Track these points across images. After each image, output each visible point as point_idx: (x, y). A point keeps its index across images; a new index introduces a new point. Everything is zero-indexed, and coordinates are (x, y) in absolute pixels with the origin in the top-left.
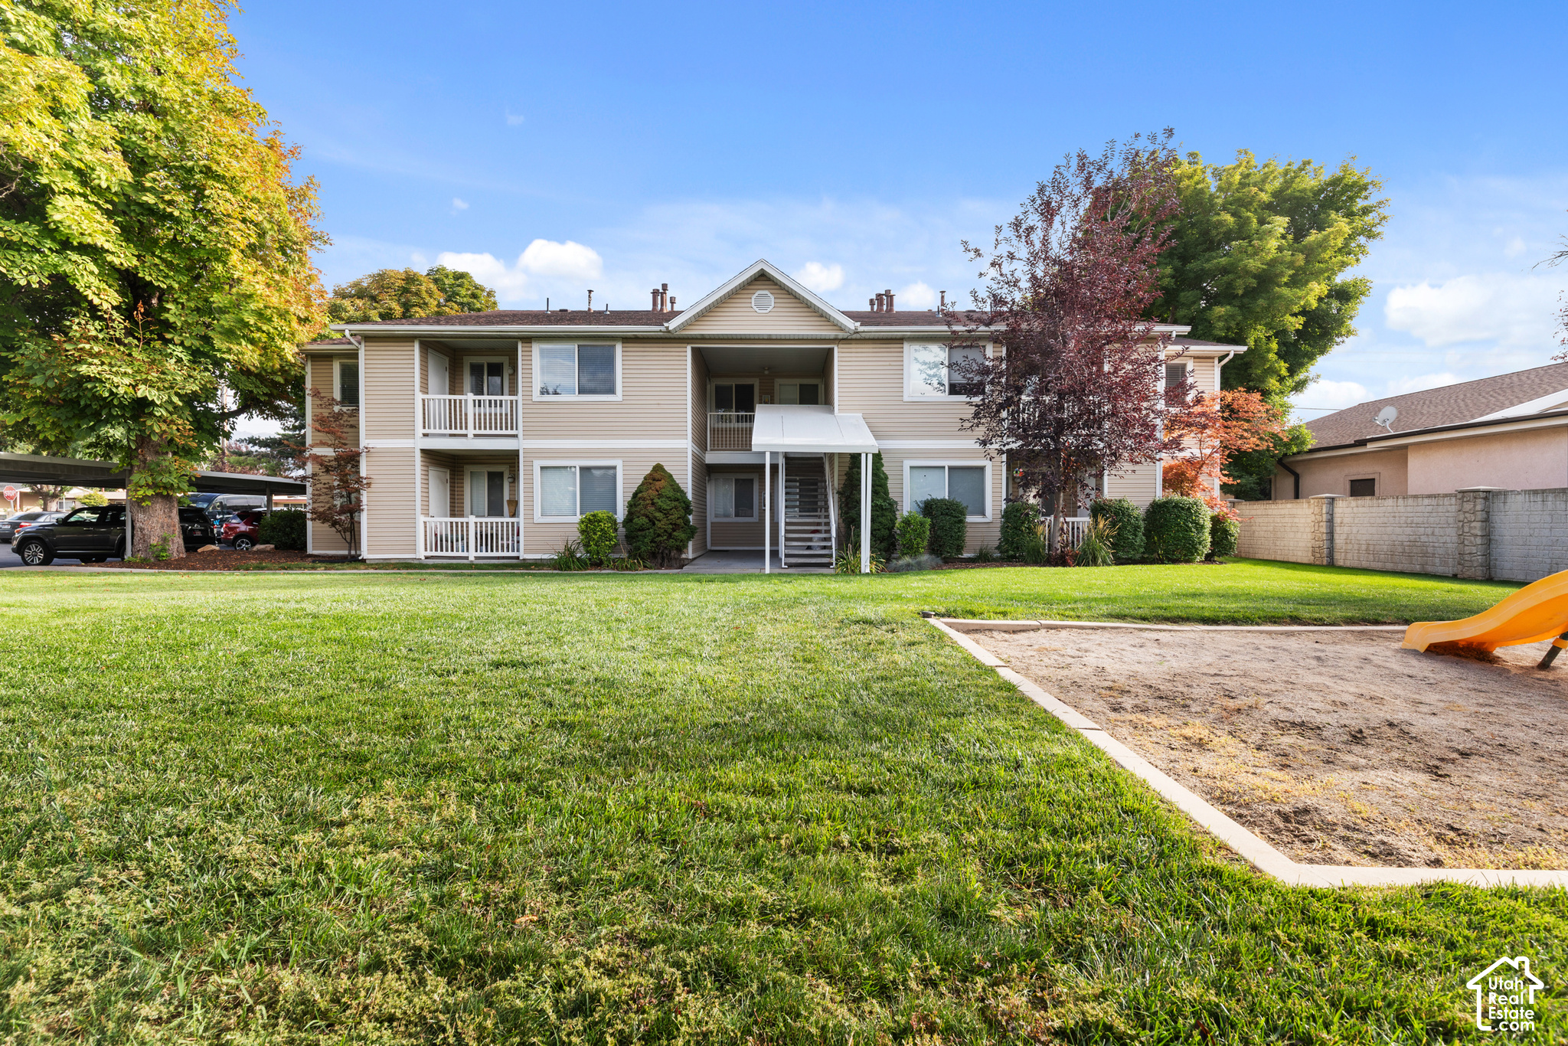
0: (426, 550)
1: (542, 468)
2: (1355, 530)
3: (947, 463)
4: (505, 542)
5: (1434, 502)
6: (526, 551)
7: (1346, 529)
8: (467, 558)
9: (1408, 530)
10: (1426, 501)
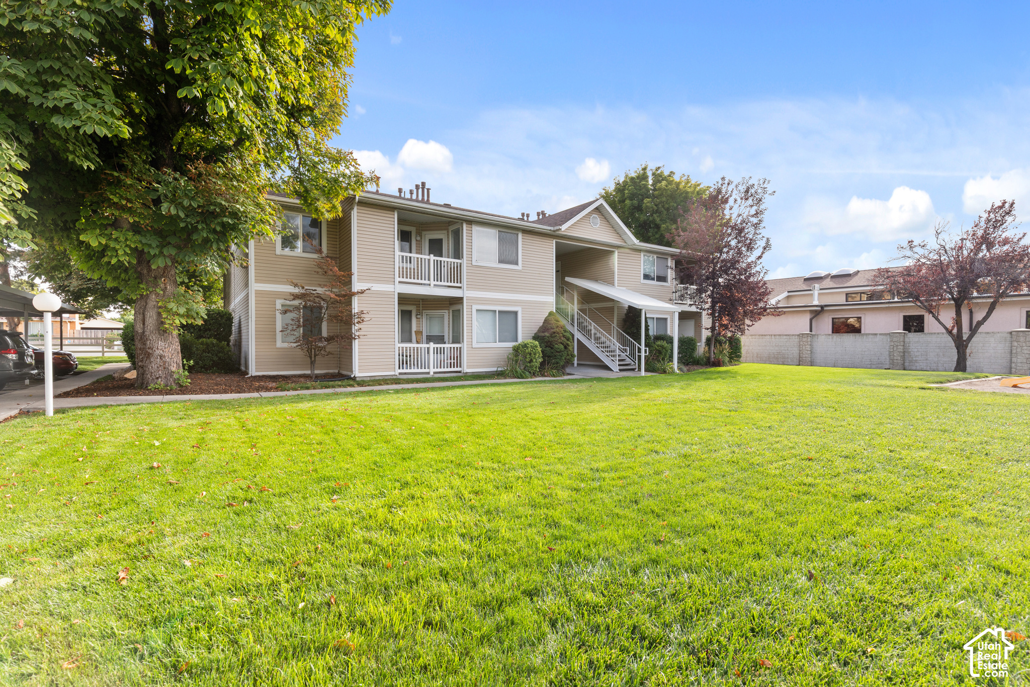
0: (399, 368)
1: (478, 310)
2: (751, 348)
3: (655, 316)
4: (452, 361)
5: (788, 337)
6: (468, 367)
7: (746, 348)
8: (428, 373)
9: (777, 348)
10: (785, 337)
